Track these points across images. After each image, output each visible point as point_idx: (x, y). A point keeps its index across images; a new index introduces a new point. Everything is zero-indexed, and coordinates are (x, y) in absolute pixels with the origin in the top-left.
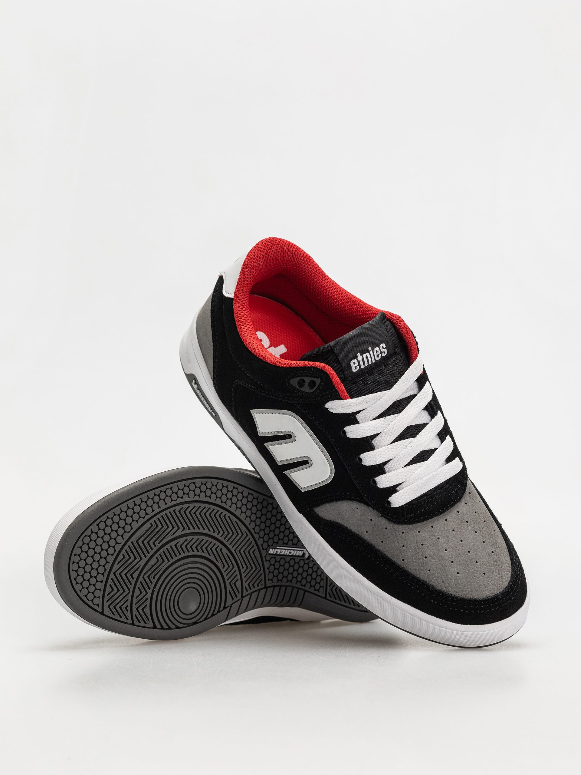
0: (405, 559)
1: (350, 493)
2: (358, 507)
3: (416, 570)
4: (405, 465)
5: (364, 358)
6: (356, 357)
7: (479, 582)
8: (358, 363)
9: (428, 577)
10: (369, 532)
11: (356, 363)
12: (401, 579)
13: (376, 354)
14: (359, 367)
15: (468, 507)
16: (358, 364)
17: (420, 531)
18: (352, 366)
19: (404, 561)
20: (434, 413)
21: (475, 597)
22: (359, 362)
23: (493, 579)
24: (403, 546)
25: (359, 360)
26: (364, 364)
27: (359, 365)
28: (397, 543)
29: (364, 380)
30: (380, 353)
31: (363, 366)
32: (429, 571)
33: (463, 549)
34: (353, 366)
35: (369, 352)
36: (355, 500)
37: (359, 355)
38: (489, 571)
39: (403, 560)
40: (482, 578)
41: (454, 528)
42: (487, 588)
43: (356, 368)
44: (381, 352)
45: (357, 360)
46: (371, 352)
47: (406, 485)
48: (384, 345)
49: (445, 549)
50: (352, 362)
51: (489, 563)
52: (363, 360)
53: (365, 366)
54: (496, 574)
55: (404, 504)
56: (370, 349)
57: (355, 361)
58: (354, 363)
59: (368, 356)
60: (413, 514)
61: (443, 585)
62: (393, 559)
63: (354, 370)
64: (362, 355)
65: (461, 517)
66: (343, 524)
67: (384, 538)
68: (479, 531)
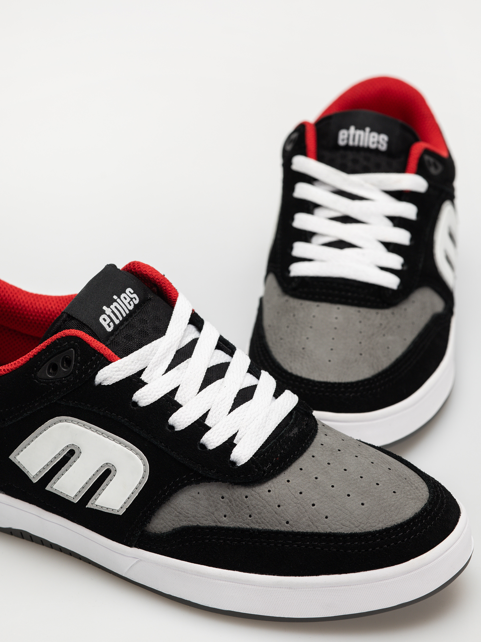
0: (288, 519)
1: (180, 478)
2: (199, 491)
3: (309, 526)
4: (229, 411)
5: (113, 309)
6: (104, 312)
7: (394, 503)
8: (108, 319)
9: (329, 526)
10: (227, 514)
11: (106, 319)
12: (298, 546)
13: (126, 302)
14: (113, 323)
15: (330, 437)
16: (110, 319)
17: (289, 479)
18: (103, 324)
19: (290, 523)
20: (231, 349)
21: (400, 521)
22: (109, 316)
23: (409, 493)
24: (279, 506)
25: (108, 314)
26: (117, 318)
27: (112, 320)
28: (270, 507)
29: (127, 336)
30: (130, 299)
31: (117, 322)
32: (327, 517)
33: (353, 478)
34: (105, 324)
35: (115, 301)
36: (190, 483)
37: (105, 308)
38: (399, 488)
39: (287, 523)
40: (395, 497)
41: (327, 460)
42: (408, 506)
43: (110, 326)
44: (132, 299)
45: (106, 314)
46: (118, 300)
47: (243, 434)
48: (129, 290)
49: (331, 486)
50: (101, 320)
51: (392, 480)
52: (113, 312)
53: (119, 320)
54: (408, 488)
55: (253, 456)
56: (115, 297)
57: (103, 316)
58: (105, 320)
59: (117, 306)
60: (270, 465)
61: (352, 526)
62: (274, 528)
63: (109, 330)
64: (108, 307)
65: (329, 448)
66: (191, 524)
67: (250, 510)
68: (359, 455)
